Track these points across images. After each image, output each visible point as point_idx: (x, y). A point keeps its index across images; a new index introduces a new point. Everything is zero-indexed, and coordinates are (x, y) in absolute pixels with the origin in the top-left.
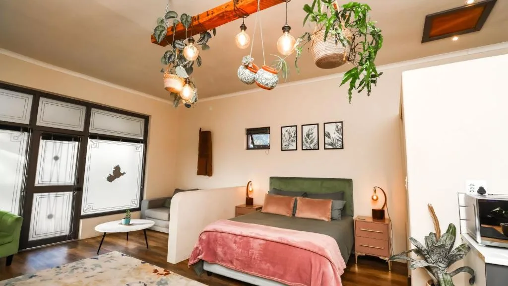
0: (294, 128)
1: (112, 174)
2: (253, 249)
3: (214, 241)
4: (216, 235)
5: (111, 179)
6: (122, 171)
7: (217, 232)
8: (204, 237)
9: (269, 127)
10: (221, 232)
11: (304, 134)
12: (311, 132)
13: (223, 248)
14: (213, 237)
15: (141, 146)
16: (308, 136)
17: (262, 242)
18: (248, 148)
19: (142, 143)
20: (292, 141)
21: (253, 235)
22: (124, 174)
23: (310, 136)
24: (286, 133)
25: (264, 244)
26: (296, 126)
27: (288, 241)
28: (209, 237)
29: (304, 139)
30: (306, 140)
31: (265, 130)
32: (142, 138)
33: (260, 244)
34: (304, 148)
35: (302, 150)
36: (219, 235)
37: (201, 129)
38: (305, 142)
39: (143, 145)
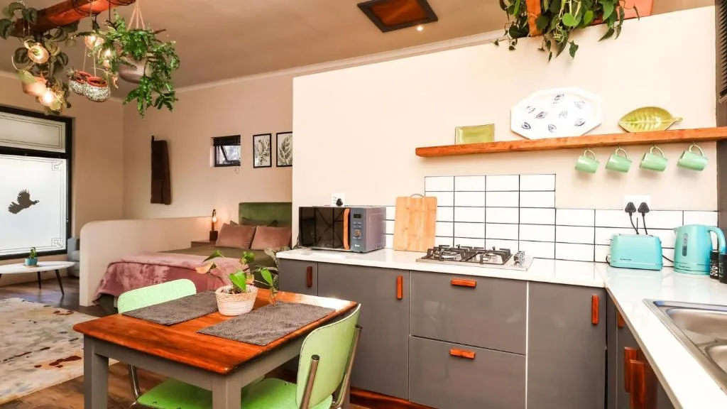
0: (269, 136)
1: (17, 203)
2: (157, 276)
3: (121, 273)
4: (123, 267)
5: (14, 209)
6: (32, 199)
7: (125, 262)
8: (111, 269)
9: (239, 136)
10: (128, 263)
11: (280, 146)
12: (287, 143)
13: (130, 279)
14: (121, 268)
15: (63, 163)
16: (284, 148)
17: (166, 268)
18: (217, 165)
19: (63, 158)
20: (266, 155)
21: (158, 262)
22: (36, 202)
23: (286, 148)
24: (259, 144)
25: (168, 271)
26: (270, 134)
27: (189, 265)
28: (115, 270)
29: (279, 152)
30: (281, 154)
31: (234, 140)
32: (63, 151)
33: (164, 271)
34: (279, 164)
35: (277, 166)
36: (126, 265)
37: (153, 137)
38: (279, 156)
39: (64, 161)
